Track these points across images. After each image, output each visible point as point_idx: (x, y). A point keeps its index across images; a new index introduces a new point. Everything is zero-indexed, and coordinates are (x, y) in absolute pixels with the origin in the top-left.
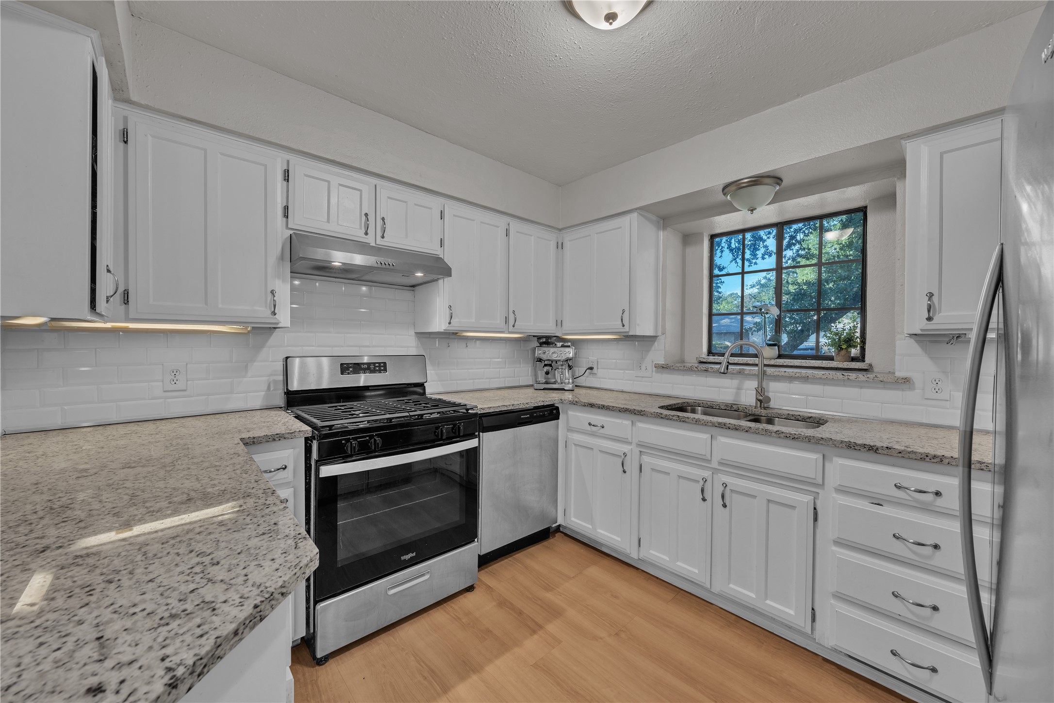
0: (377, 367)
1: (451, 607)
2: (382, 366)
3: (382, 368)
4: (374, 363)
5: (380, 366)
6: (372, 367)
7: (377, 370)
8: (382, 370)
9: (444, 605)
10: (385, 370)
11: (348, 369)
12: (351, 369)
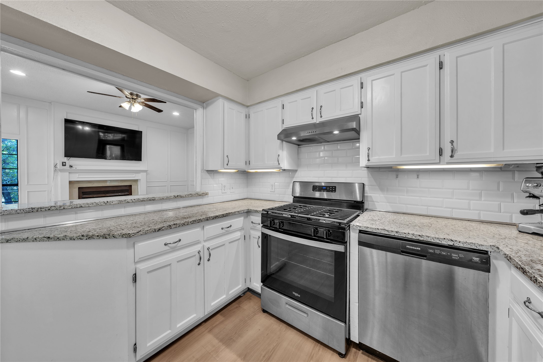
0: (331, 188)
1: (319, 349)
2: (334, 189)
3: (334, 190)
4: (329, 187)
5: (332, 189)
6: (328, 188)
7: (331, 191)
8: (334, 191)
9: (319, 344)
10: (335, 191)
11: (316, 188)
12: (317, 189)
